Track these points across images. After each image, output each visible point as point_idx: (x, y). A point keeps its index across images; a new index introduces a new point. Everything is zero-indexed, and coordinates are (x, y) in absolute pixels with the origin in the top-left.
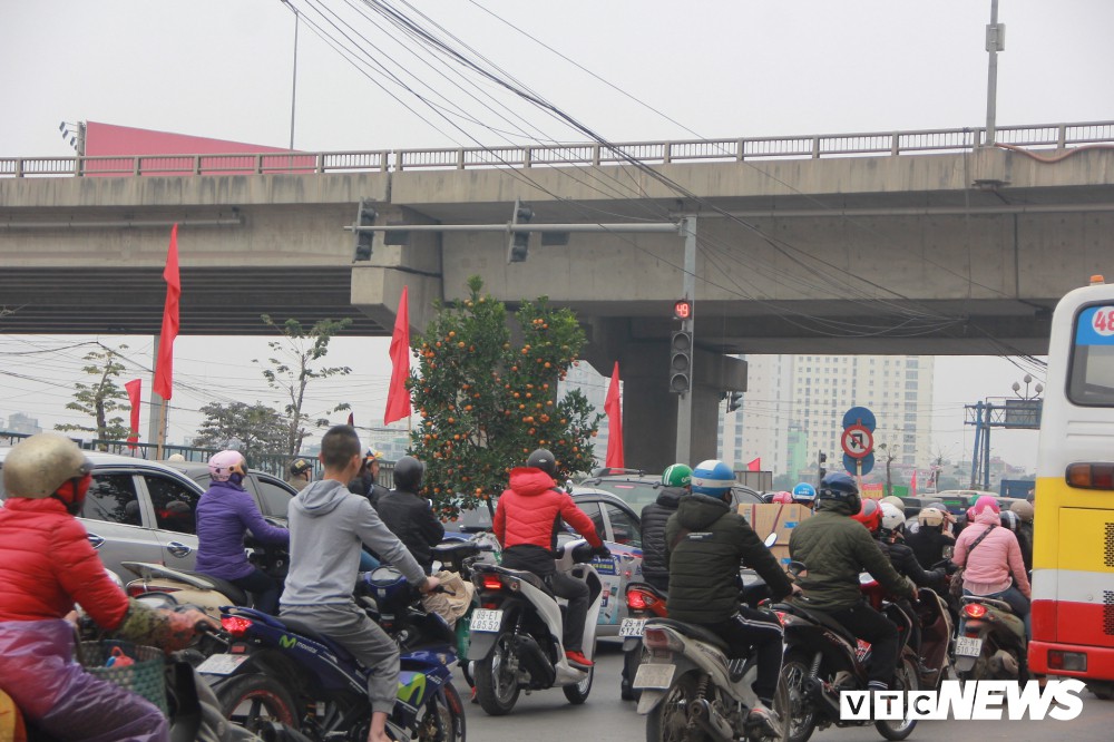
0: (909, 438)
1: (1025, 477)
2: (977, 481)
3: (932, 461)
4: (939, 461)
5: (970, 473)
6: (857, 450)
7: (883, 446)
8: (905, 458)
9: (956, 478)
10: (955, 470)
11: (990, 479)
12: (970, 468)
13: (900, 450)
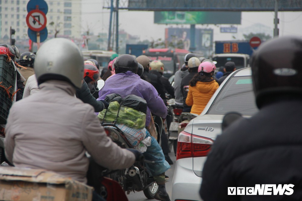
0: (68, 19)
1: (140, 42)
2: (111, 46)
3: (82, 33)
4: (88, 33)
5: (107, 41)
6: (37, 26)
7: (52, 24)
8: (65, 31)
9: (98, 43)
10: (98, 38)
11: (119, 43)
12: (108, 37)
13: (62, 25)
